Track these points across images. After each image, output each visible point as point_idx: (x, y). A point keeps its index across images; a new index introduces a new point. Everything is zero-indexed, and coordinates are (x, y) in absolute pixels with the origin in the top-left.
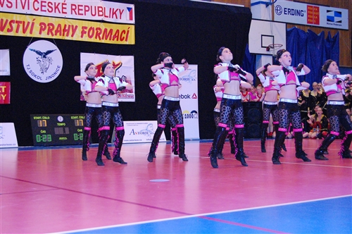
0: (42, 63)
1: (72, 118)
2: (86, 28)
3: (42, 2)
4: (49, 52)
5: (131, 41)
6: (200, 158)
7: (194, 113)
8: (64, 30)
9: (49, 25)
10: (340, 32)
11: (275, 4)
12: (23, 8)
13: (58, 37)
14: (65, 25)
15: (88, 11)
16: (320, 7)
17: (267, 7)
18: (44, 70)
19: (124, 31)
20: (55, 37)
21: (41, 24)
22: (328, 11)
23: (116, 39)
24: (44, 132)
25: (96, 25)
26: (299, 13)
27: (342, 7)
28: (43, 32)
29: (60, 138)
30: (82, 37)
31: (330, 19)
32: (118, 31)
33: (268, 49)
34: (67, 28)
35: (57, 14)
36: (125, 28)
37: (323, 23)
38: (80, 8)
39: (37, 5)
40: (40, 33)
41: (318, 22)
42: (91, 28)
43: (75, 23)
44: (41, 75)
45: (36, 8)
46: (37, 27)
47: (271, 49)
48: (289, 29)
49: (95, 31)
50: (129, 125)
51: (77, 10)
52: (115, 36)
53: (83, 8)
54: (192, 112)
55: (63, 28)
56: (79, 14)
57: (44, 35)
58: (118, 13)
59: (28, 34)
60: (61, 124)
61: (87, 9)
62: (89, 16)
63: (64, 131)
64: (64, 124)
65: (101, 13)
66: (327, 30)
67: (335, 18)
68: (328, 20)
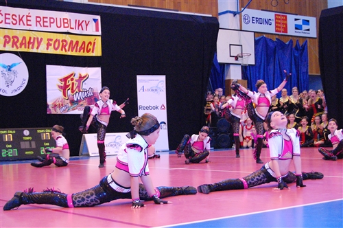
0: (7, 76)
1: (38, 131)
2: (51, 40)
3: (6, 14)
4: (14, 65)
5: (98, 52)
6: (171, 172)
7: (163, 124)
8: (29, 43)
9: (13, 37)
10: (308, 40)
11: (243, 14)
13: (23, 49)
14: (30, 38)
15: (53, 23)
16: (288, 16)
17: (235, 14)
18: (9, 83)
19: (90, 43)
20: (19, 50)
21: (5, 37)
22: (296, 20)
23: (82, 51)
24: (10, 146)
25: (61, 37)
26: (267, 22)
27: (310, 16)
28: (7, 45)
29: (27, 153)
30: (47, 49)
31: (298, 28)
32: (84, 43)
33: (237, 58)
34: (32, 41)
35: (22, 27)
36: (92, 39)
37: (291, 31)
38: (45, 20)
40: (5, 46)
41: (286, 30)
42: (56, 40)
43: (39, 35)
44: (6, 88)
47: (239, 58)
48: (257, 39)
49: (61, 43)
51: (42, 23)
52: (81, 48)
53: (48, 20)
54: (161, 123)
55: (27, 40)
56: (44, 26)
57: (9, 48)
58: (84, 24)
60: (28, 138)
61: (52, 21)
62: (54, 28)
63: (31, 145)
64: (30, 138)
65: (66, 25)
66: (295, 38)
67: (303, 26)
68: (296, 28)
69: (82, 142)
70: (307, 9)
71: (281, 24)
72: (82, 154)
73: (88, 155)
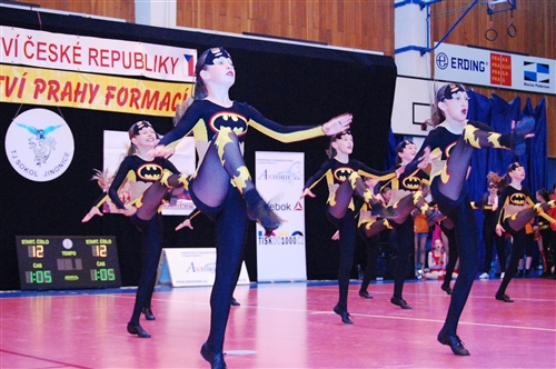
0: (39, 148)
1: (88, 242)
2: (114, 89)
3: (39, 44)
6: (311, 318)
7: (297, 236)
8: (77, 92)
9: (50, 82)
10: (546, 98)
11: (436, 51)
12: (7, 53)
13: (66, 103)
14: (79, 84)
15: (118, 59)
16: (513, 57)
17: (422, 54)
18: (41, 159)
19: (178, 95)
20: (60, 104)
21: (37, 81)
22: (526, 63)
23: (164, 108)
24: (40, 266)
25: (130, 84)
26: (476, 66)
27: (550, 57)
28: (39, 95)
29: (67, 278)
30: (107, 103)
31: (529, 77)
32: (168, 94)
33: (424, 127)
34: (81, 89)
35: (65, 65)
36: (181, 89)
37: (518, 83)
38: (105, 54)
39: (31, 50)
40: (36, 97)
41: (508, 81)
42: (122, 89)
43: (94, 80)
44: (36, 168)
45: (29, 55)
46: (30, 87)
47: (429, 127)
49: (130, 95)
50: (185, 255)
51: (98, 59)
52: (163, 104)
53: (109, 55)
54: (294, 234)
55: (74, 88)
56: (102, 65)
57: (42, 99)
58: (169, 64)
59: (14, 99)
60: (69, 253)
61: (116, 56)
62: (118, 68)
63: (74, 266)
64: (74, 253)
65: (139, 64)
66: (524, 95)
67: (538, 74)
68: (526, 78)
69: (161, 262)
70: (546, 45)
71: (501, 70)
72: (159, 283)
73: (170, 285)
